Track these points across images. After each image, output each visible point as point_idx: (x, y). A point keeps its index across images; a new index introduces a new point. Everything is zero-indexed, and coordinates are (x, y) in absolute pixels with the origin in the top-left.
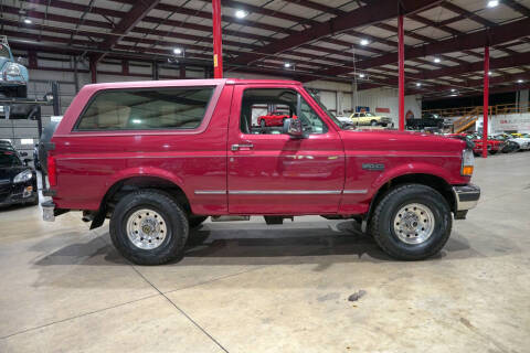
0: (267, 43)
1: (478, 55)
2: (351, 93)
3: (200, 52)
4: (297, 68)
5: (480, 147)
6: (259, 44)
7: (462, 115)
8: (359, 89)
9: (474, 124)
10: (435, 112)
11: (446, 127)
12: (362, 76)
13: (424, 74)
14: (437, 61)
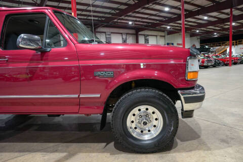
0: (117, 11)
1: (227, 14)
2: (164, 36)
3: (85, 17)
4: (135, 24)
5: (228, 61)
6: (113, 12)
7: (220, 46)
8: (168, 34)
9: (226, 50)
10: (207, 45)
11: (212, 52)
12: (168, 27)
13: (200, 26)
14: (206, 18)
